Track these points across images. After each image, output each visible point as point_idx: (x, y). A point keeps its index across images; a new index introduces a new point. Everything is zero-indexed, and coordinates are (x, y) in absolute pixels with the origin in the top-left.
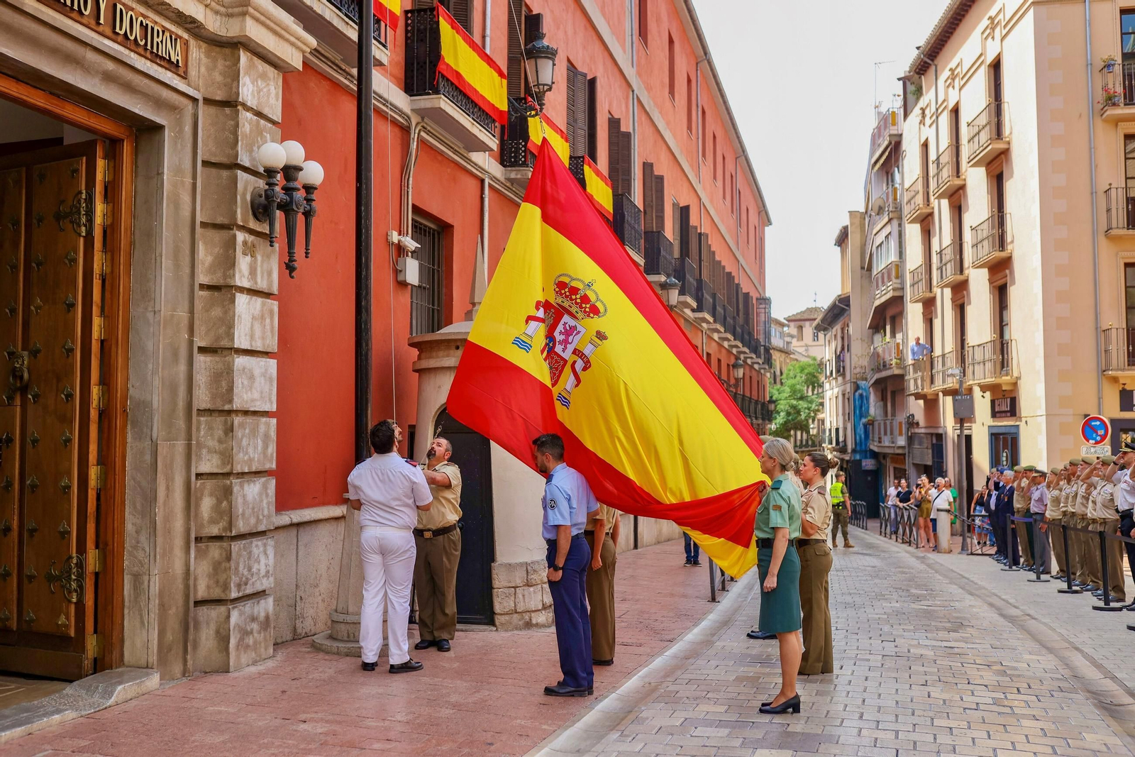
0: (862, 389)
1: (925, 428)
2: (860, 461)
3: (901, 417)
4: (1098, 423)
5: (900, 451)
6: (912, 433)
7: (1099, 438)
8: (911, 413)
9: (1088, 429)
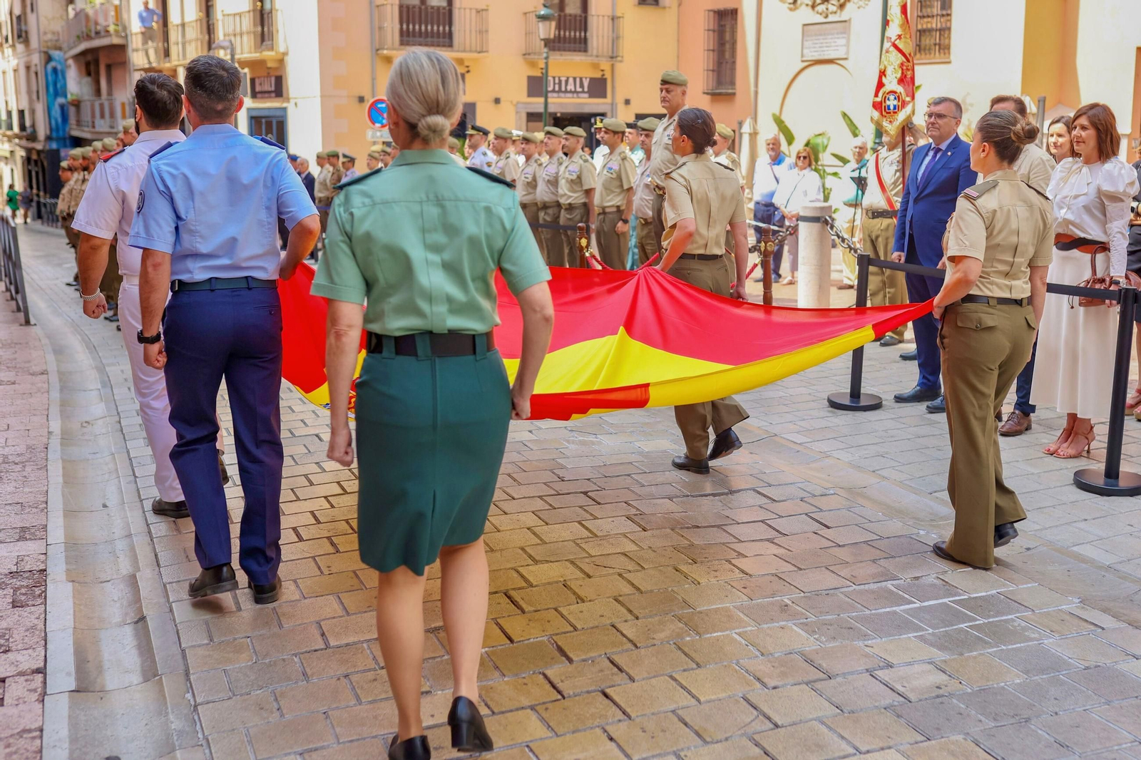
0: (57, 61)
2: (57, 151)
3: (122, 97)
9: (373, 112)
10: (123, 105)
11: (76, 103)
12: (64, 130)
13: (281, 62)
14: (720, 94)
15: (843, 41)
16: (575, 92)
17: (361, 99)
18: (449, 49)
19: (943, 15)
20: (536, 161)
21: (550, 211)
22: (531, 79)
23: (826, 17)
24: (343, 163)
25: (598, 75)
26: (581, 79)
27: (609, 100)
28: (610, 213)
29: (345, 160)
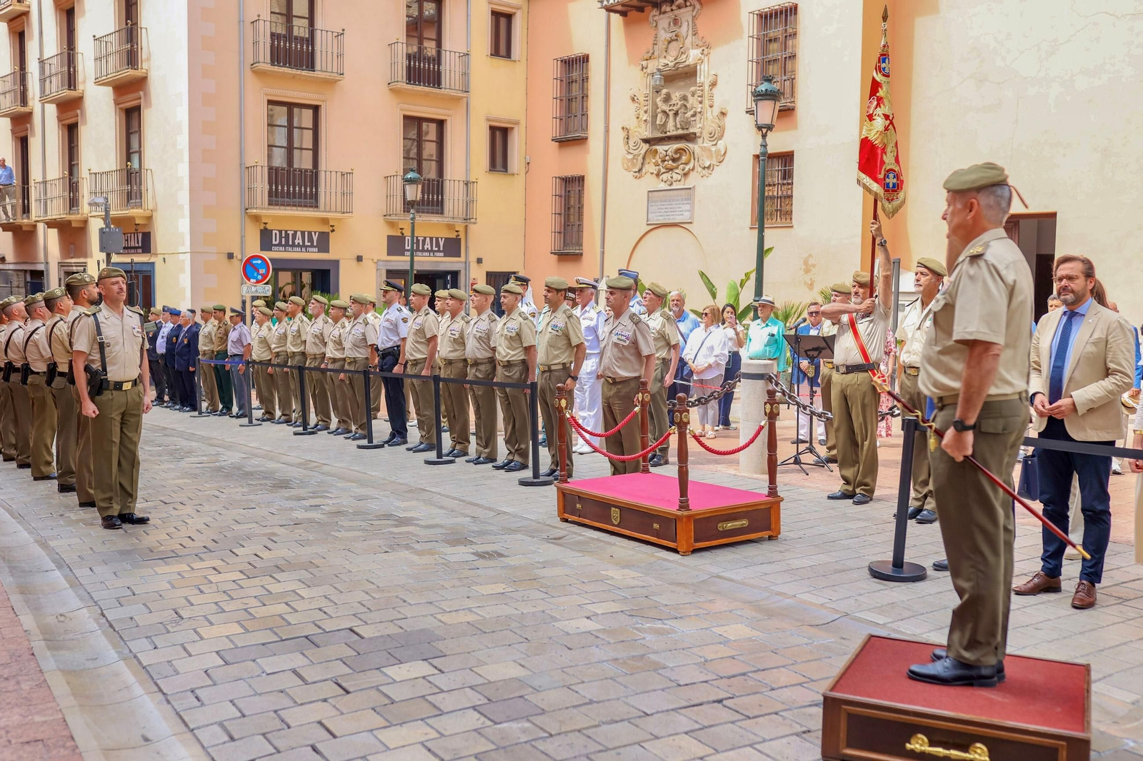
1: (15, 263)
4: (259, 262)
7: (260, 277)
9: (249, 268)
13: (150, 218)
14: (567, 254)
15: (688, 207)
16: (432, 251)
17: (230, 256)
18: (316, 209)
19: (784, 184)
20: (463, 318)
21: (482, 368)
22: (391, 239)
23: (671, 184)
24: (231, 317)
25: (453, 235)
26: (437, 239)
27: (463, 258)
28: (555, 371)
29: (233, 314)
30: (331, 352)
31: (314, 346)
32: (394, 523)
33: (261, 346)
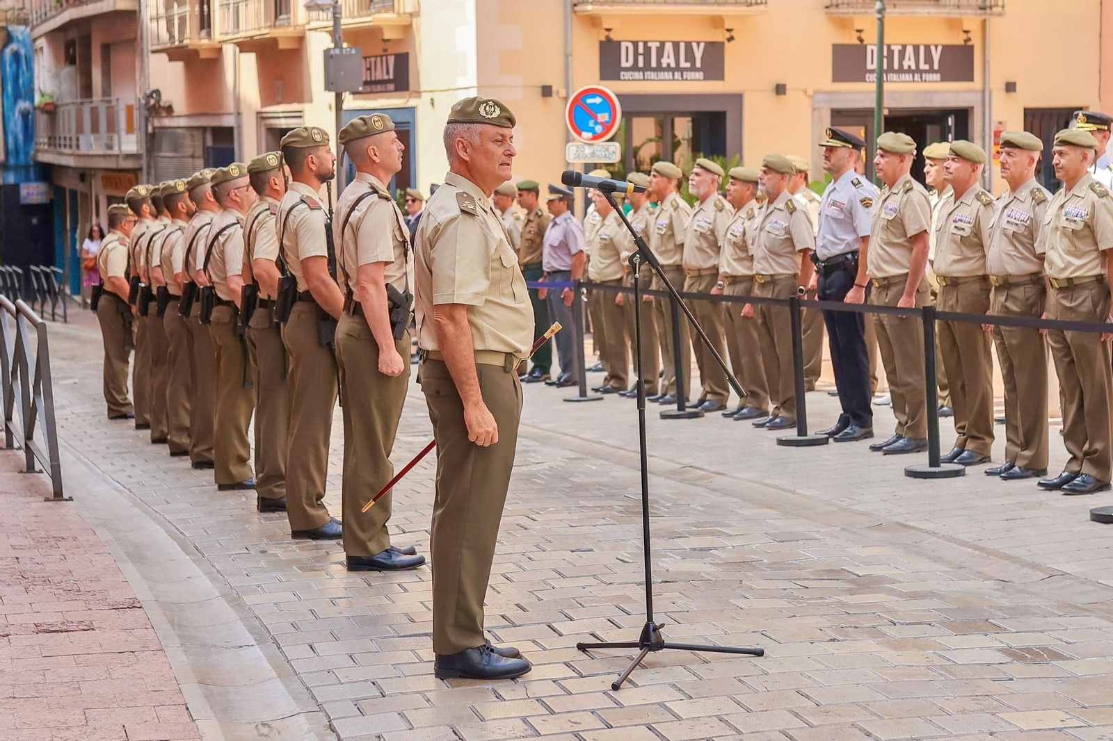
0: (18, 41)
1: (188, 116)
2: (16, 187)
3: (127, 96)
4: (598, 100)
5: (129, 164)
6: (154, 128)
7: (599, 129)
8: (153, 87)
9: (580, 113)
10: (130, 109)
11: (50, 108)
12: (27, 154)
13: (407, 29)
16: (918, 71)
17: (547, 91)
21: (1019, 293)
22: (838, 50)
24: (550, 202)
25: (959, 40)
26: (927, 48)
27: (977, 83)
29: (553, 197)
30: (728, 264)
31: (697, 253)
32: (848, 586)
33: (604, 253)
